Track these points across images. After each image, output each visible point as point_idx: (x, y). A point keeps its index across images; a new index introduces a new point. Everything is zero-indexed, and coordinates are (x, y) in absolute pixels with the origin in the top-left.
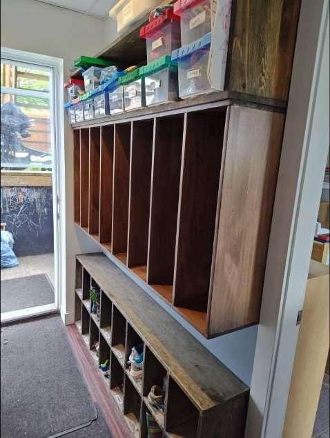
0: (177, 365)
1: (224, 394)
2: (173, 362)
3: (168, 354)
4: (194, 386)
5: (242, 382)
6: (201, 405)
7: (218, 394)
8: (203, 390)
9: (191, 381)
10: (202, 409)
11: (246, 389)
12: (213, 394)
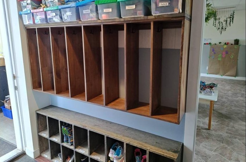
0: (149, 145)
1: (177, 149)
2: (146, 145)
3: (141, 143)
4: (164, 151)
5: (178, 142)
6: (174, 157)
7: (175, 150)
8: (168, 151)
9: (161, 150)
10: (176, 158)
11: (182, 144)
12: (173, 150)
